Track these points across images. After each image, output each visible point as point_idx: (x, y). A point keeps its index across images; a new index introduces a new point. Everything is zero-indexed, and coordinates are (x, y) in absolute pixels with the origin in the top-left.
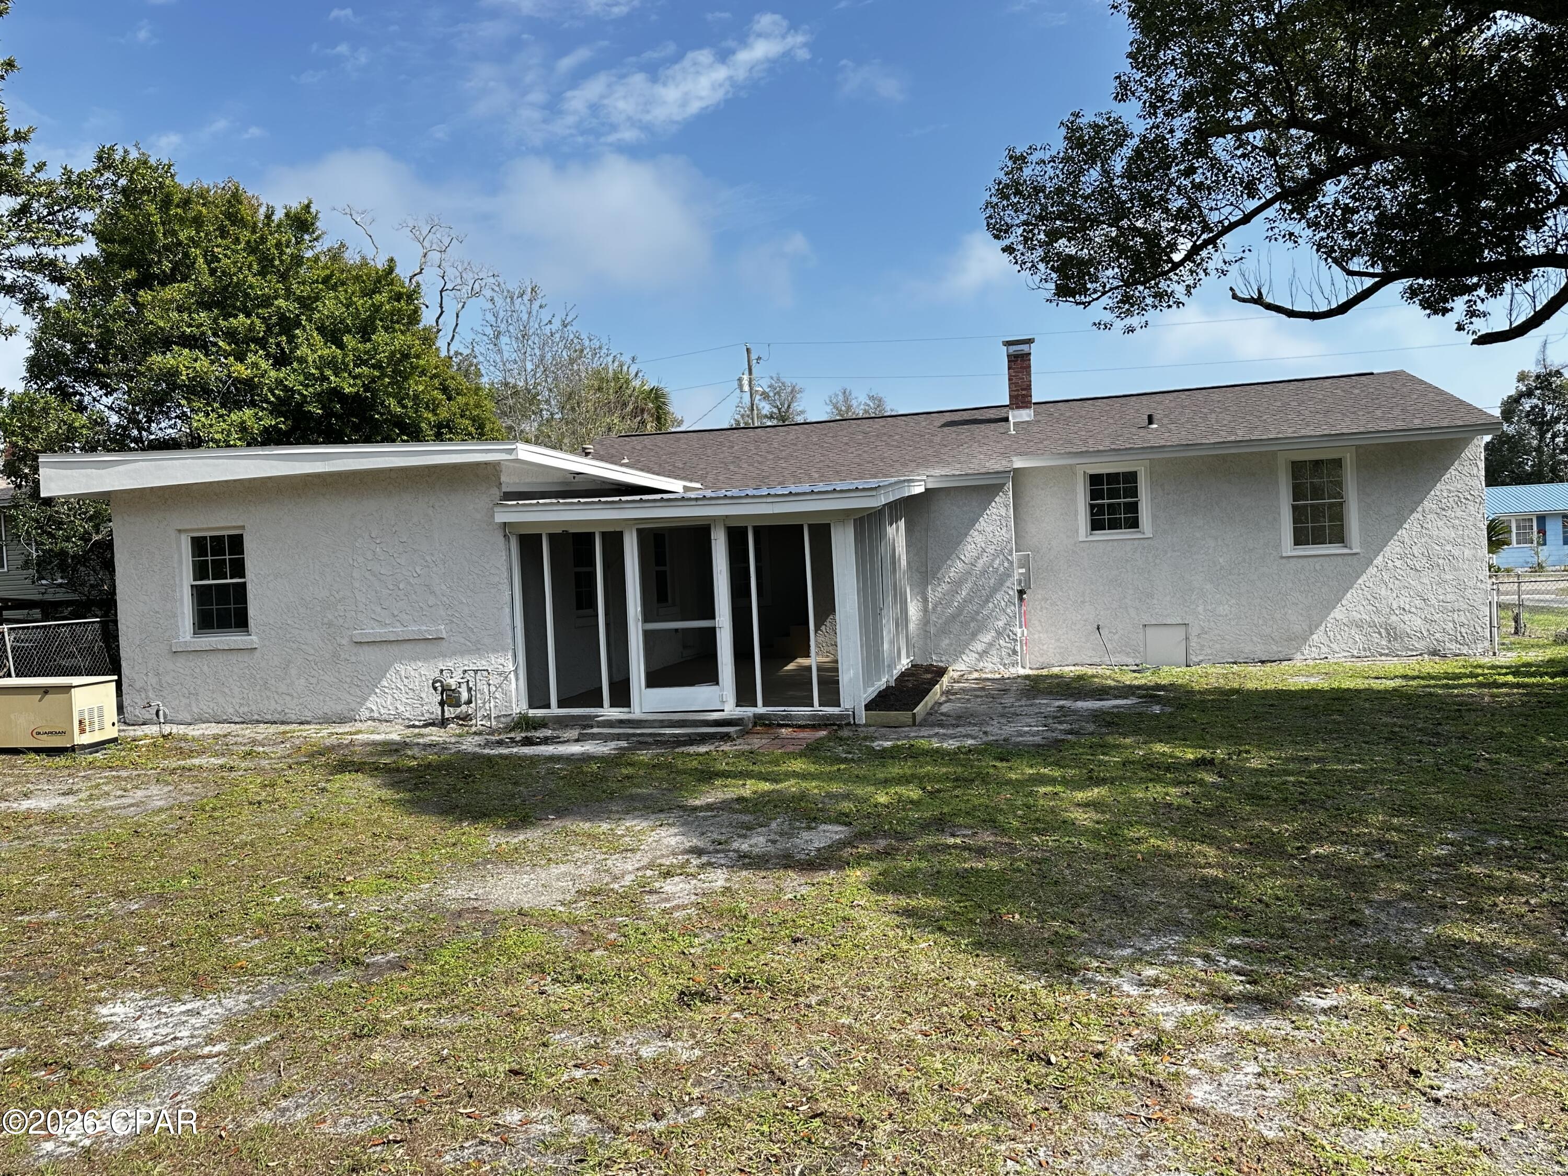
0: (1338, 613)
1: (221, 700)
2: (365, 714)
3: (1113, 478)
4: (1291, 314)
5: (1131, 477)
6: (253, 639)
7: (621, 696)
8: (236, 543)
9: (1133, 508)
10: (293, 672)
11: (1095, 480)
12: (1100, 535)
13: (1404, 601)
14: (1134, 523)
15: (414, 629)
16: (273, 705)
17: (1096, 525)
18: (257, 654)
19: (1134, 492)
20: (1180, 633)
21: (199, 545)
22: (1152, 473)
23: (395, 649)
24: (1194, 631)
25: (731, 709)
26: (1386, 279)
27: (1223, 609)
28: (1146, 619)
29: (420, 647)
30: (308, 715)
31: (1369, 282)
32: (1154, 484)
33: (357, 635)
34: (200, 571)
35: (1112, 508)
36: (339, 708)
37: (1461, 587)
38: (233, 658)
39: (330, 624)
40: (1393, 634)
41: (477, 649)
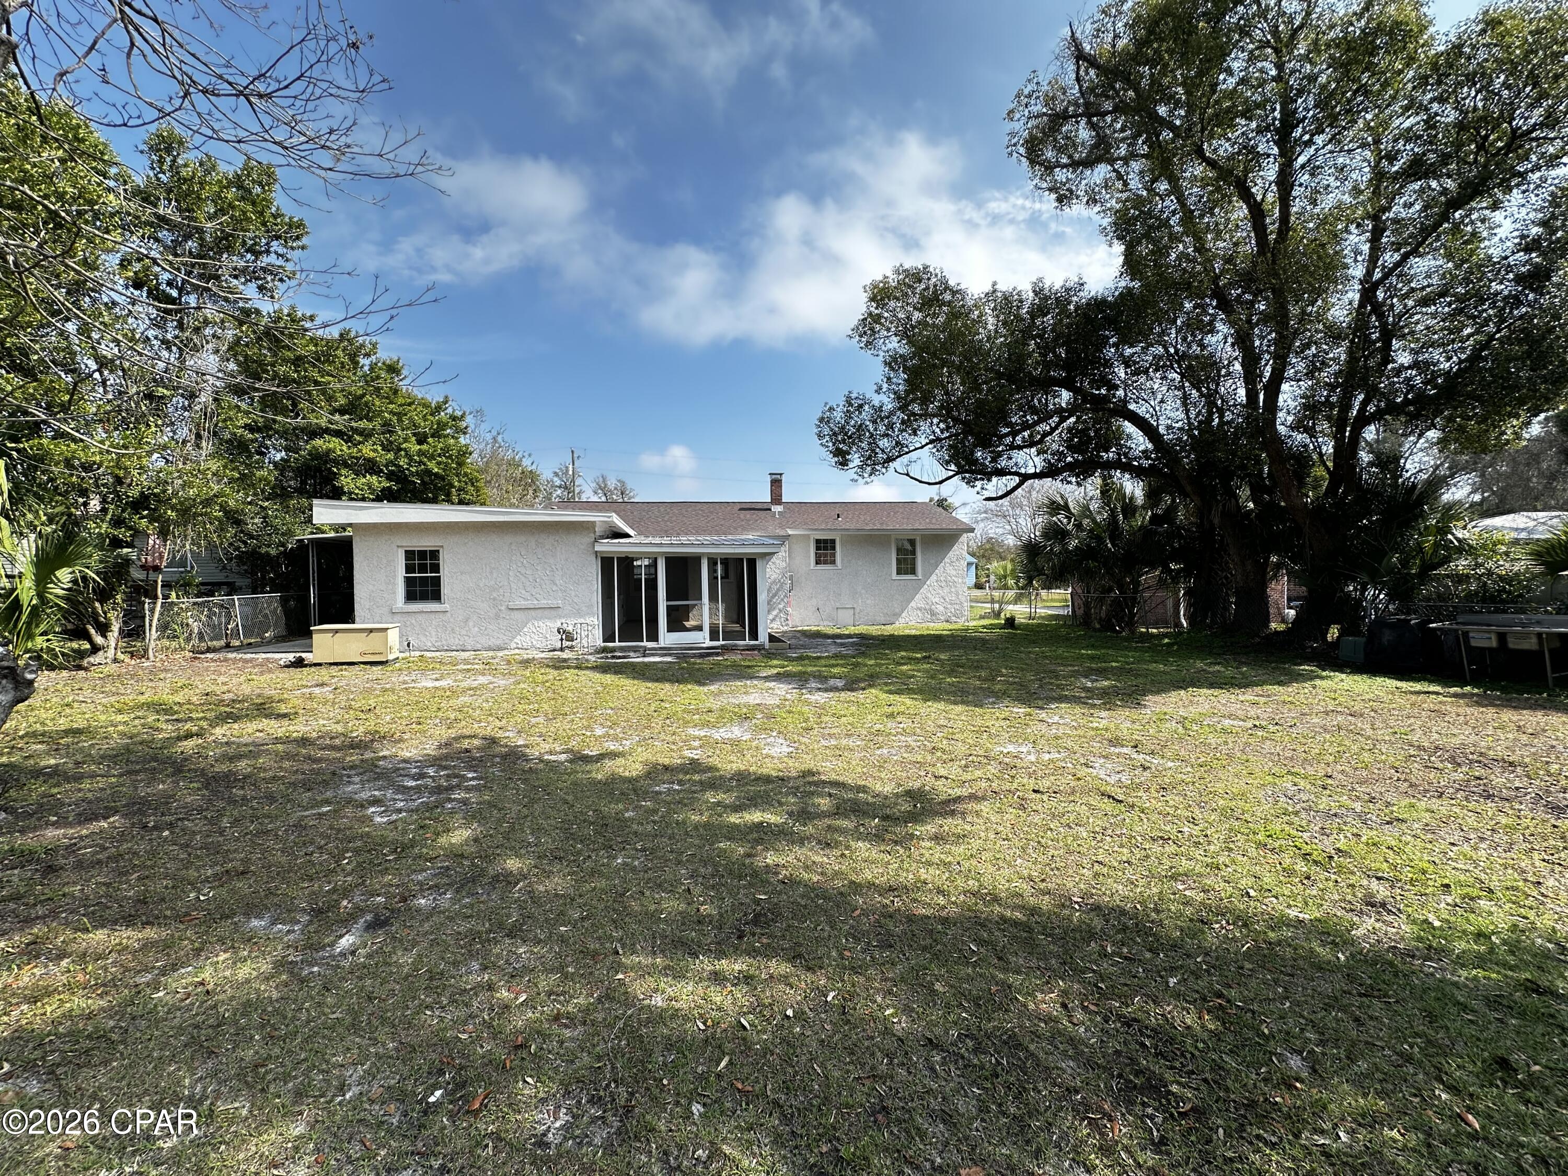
0: (913, 604)
1: (423, 639)
2: (513, 645)
3: (825, 541)
4: (921, 482)
5: (833, 541)
6: (445, 606)
7: (653, 636)
8: (435, 554)
9: (834, 555)
10: (471, 624)
11: (818, 541)
12: (819, 567)
13: (937, 600)
14: (833, 562)
15: (544, 603)
16: (457, 641)
17: (818, 562)
18: (448, 615)
19: (834, 548)
20: (852, 612)
21: (409, 555)
22: (841, 541)
23: (533, 613)
24: (857, 611)
25: (708, 643)
26: (957, 473)
27: (869, 602)
28: (838, 605)
29: (546, 612)
30: (479, 646)
31: (951, 473)
32: (842, 544)
33: (511, 604)
34: (409, 569)
35: (826, 555)
36: (498, 642)
37: (957, 594)
38: (432, 616)
39: (494, 599)
40: (933, 614)
41: (579, 614)
